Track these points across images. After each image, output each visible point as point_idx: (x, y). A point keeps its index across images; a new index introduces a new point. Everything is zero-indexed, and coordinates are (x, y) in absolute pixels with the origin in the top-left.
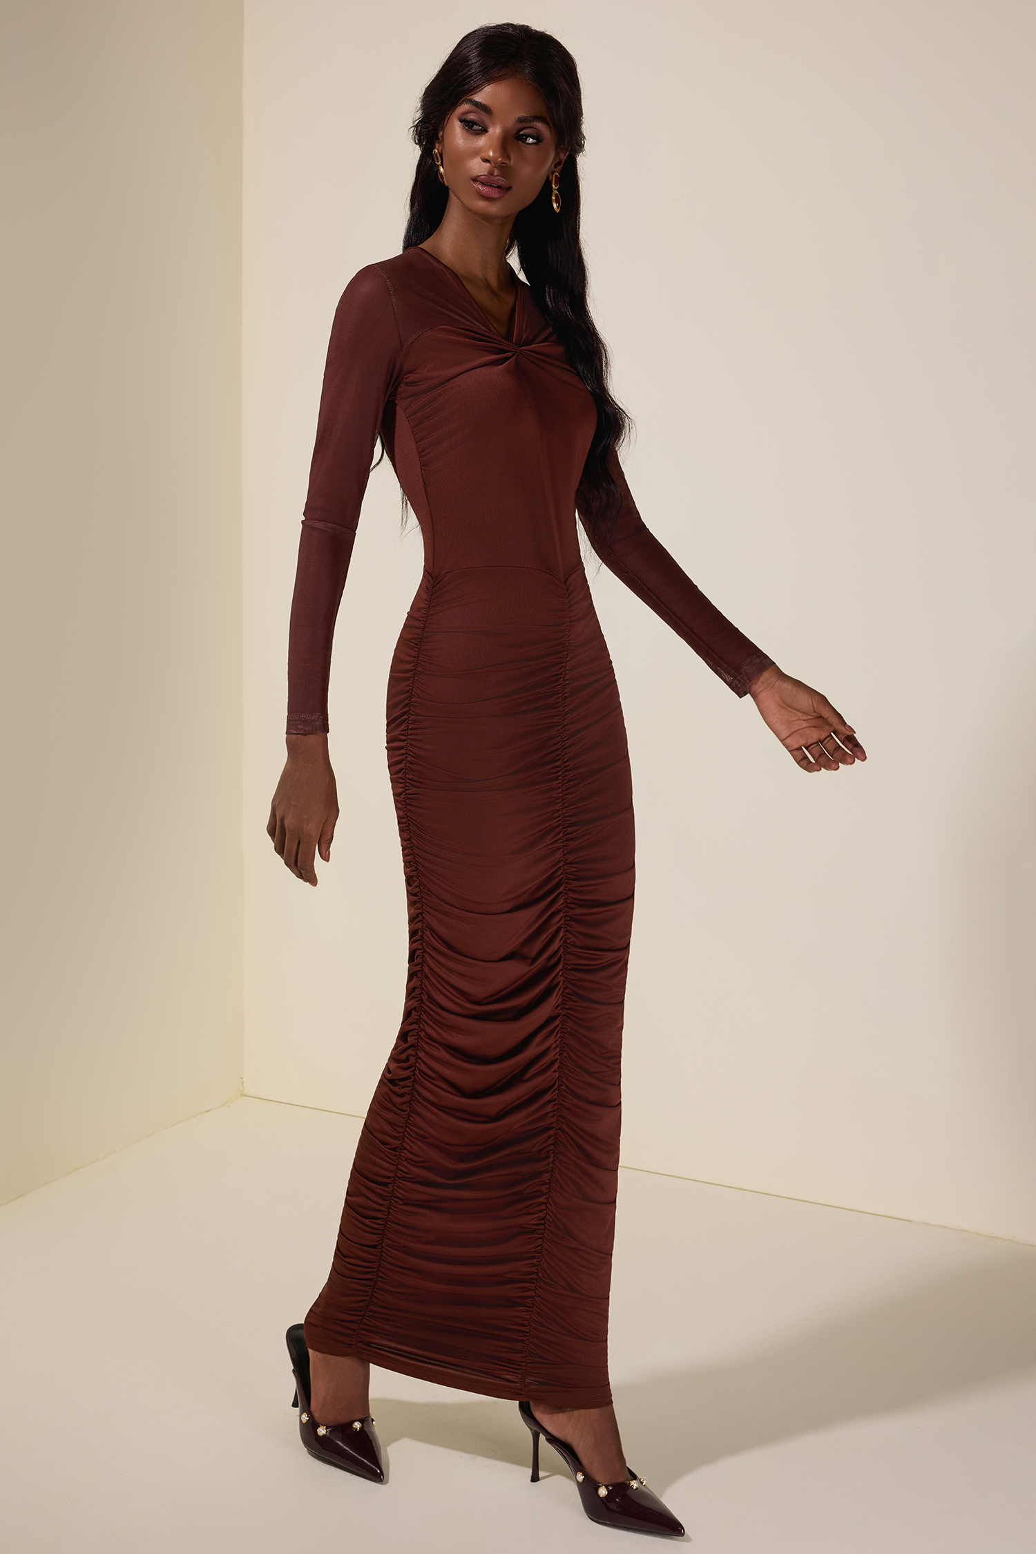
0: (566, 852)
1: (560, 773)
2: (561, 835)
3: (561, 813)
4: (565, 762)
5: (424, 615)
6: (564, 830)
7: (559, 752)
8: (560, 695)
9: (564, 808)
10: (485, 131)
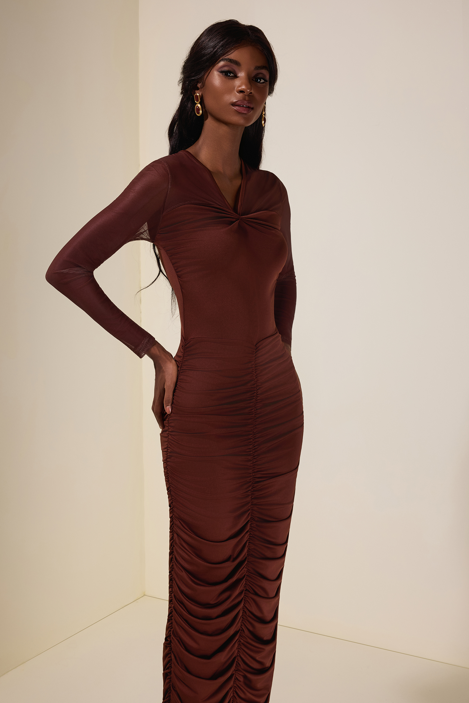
0: (253, 497)
1: (252, 452)
2: (251, 488)
3: (251, 475)
4: (255, 446)
5: (181, 360)
6: (253, 485)
7: (251, 440)
8: (253, 408)
9: (254, 473)
10: (236, 76)
